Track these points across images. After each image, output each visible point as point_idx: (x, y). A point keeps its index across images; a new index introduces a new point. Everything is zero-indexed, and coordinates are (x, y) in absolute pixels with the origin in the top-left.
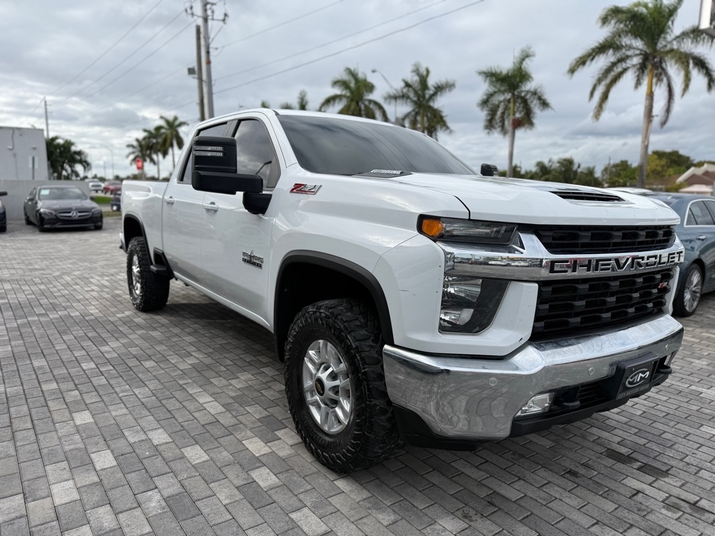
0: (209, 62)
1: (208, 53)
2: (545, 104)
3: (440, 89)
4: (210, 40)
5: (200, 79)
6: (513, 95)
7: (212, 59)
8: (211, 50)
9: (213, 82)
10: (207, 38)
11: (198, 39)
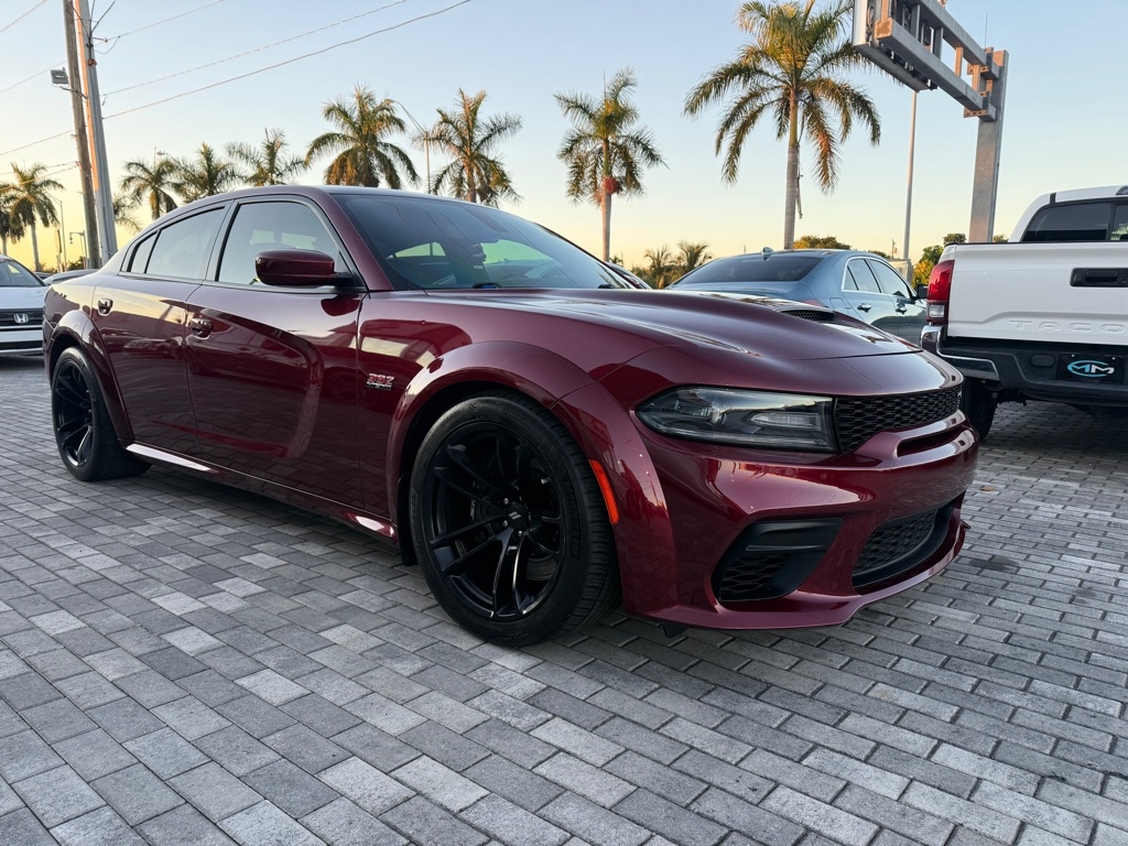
0: (91, 63)
1: (90, 46)
2: (652, 156)
3: (497, 129)
4: (93, 25)
5: (76, 93)
6: (607, 141)
7: (97, 57)
8: (95, 42)
9: (102, 99)
10: (86, 20)
11: (69, 22)
